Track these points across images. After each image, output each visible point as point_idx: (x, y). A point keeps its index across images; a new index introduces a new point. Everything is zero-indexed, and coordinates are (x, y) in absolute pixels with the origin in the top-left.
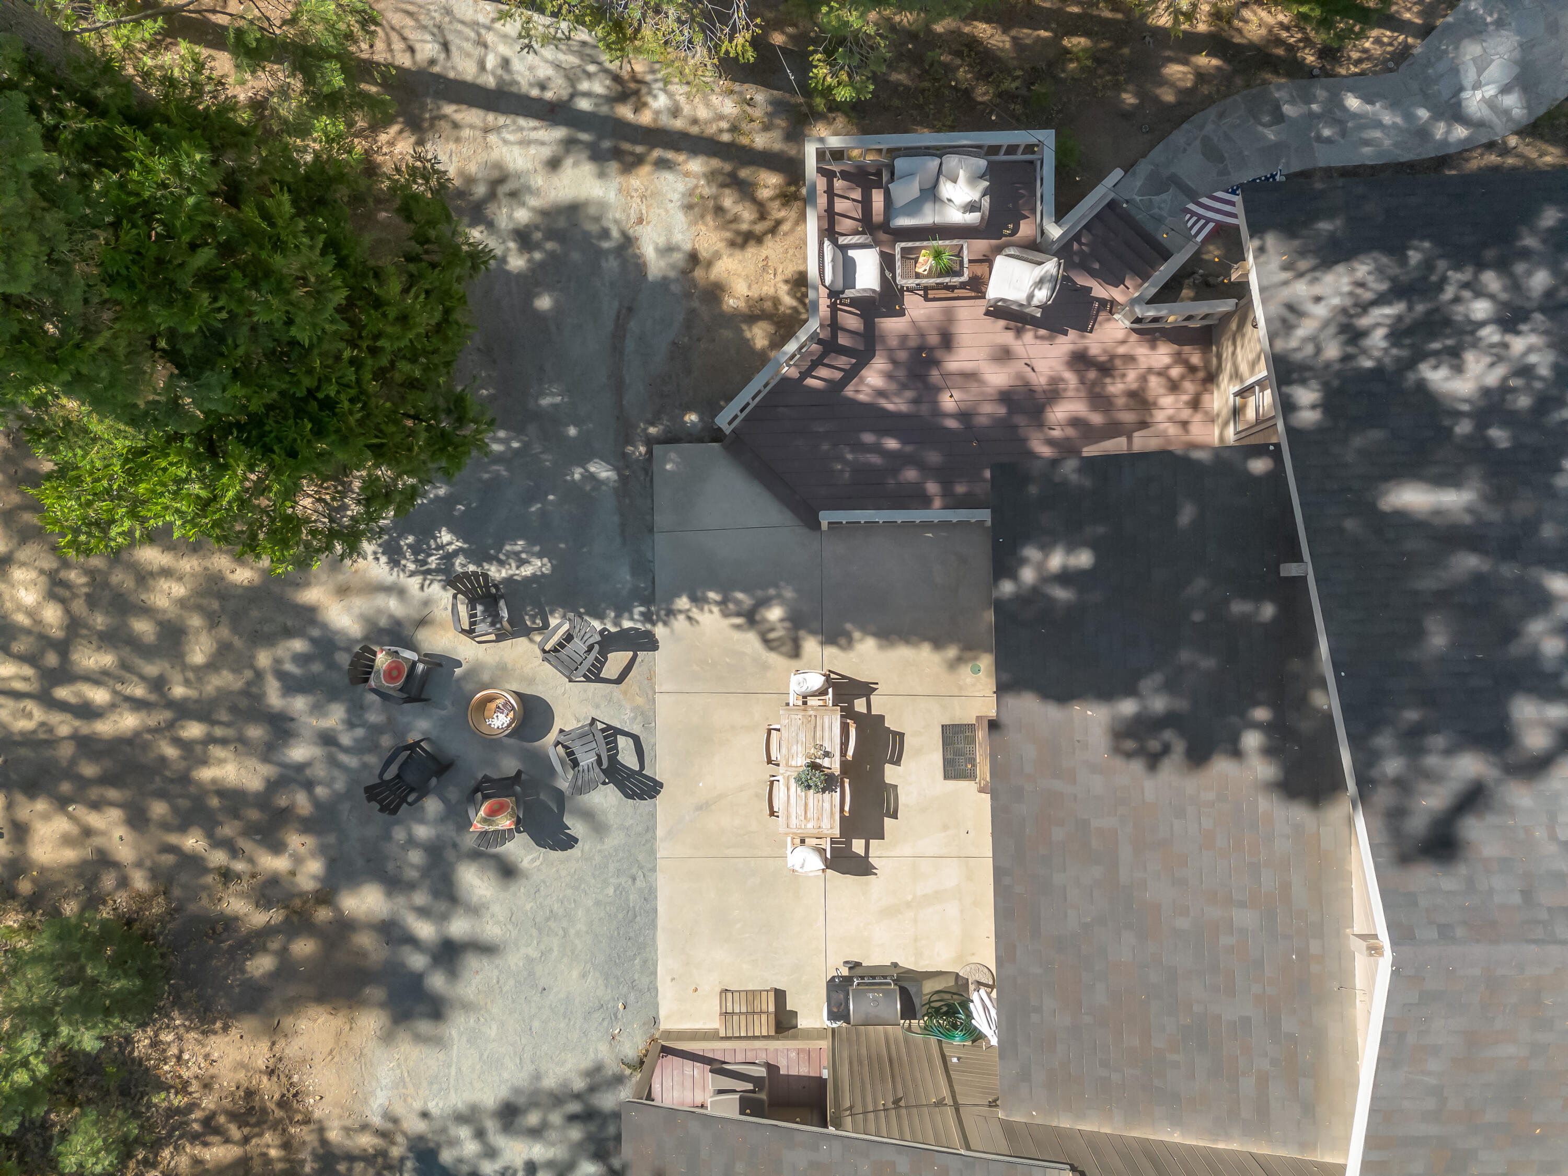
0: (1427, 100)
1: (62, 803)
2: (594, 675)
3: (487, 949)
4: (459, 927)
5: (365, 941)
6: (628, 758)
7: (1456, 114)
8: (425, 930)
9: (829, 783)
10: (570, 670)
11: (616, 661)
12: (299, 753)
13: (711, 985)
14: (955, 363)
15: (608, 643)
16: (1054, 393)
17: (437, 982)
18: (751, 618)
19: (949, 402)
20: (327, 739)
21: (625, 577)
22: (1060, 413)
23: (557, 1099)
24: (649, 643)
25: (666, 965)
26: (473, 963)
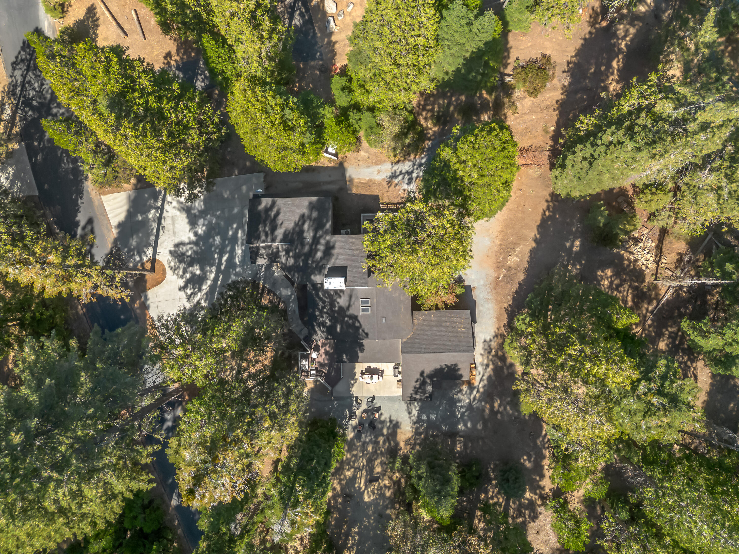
0: (289, 299)
1: (374, 468)
2: (360, 404)
3: (390, 417)
4: (388, 420)
5: (390, 431)
6: (370, 400)
7: (291, 296)
8: (388, 424)
9: (372, 377)
10: (360, 407)
11: (359, 401)
12: (367, 440)
13: (397, 389)
14: (322, 361)
15: (357, 402)
16: (325, 349)
17: (394, 422)
18: (353, 385)
19: (326, 362)
20: (366, 437)
21: (349, 400)
22: (328, 349)
23: (408, 407)
24: (356, 398)
25: (394, 395)
26: (392, 418)
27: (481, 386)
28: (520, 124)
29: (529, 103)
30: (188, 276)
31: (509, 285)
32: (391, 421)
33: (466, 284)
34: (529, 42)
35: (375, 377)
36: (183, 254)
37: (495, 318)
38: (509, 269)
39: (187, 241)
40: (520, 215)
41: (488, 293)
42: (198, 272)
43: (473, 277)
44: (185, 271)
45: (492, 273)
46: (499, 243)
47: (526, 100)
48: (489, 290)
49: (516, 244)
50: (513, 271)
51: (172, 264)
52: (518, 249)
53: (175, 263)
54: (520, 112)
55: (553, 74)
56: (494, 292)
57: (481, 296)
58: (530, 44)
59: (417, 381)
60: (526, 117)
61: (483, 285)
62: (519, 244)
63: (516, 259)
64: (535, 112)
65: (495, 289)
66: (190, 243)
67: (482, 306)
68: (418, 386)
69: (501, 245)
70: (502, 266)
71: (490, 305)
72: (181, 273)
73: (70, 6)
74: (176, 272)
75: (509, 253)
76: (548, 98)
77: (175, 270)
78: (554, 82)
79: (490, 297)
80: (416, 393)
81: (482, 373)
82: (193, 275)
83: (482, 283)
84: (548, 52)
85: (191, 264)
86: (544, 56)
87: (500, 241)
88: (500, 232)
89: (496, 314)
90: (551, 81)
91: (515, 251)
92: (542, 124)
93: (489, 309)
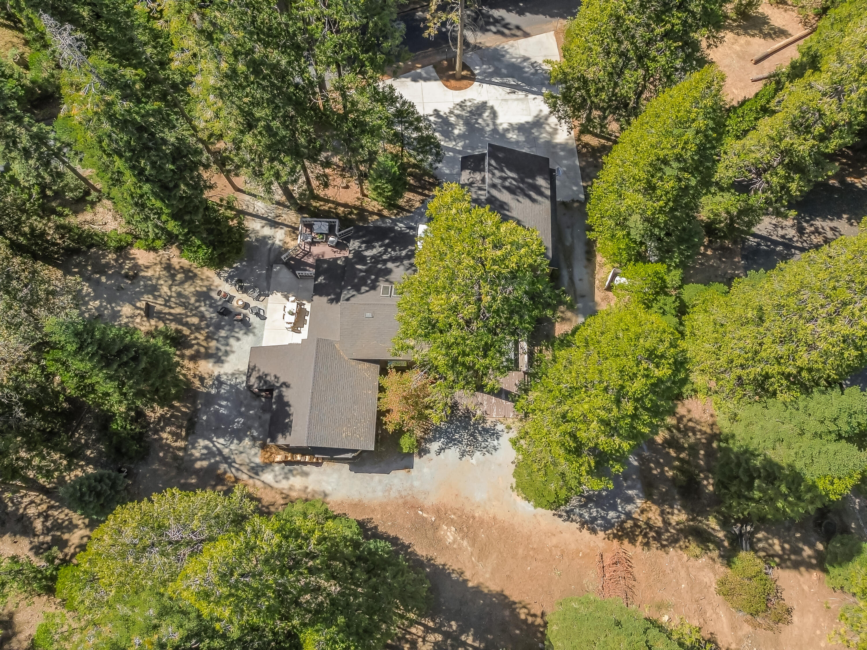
4: (229, 349)
6: (262, 313)
8: (222, 349)
11: (262, 298)
17: (224, 357)
27: (258, 483)
28: (671, 562)
29: (706, 580)
30: (452, 119)
31: (409, 525)
32: (227, 353)
33: (416, 459)
34: (810, 587)
35: (292, 319)
36: (480, 115)
37: (360, 501)
38: (436, 528)
39: (498, 121)
40: (520, 551)
41: (399, 492)
42: (456, 132)
43: (426, 470)
44: (458, 116)
45: (431, 501)
46: (477, 515)
47: (711, 575)
48: (404, 493)
49: (473, 541)
50: (430, 533)
51: (468, 104)
52: (465, 543)
53: (470, 106)
54: (689, 563)
55: (760, 625)
56: (400, 501)
57: (396, 481)
58: (806, 588)
59: (276, 377)
60: (683, 573)
61: (412, 486)
62: (473, 546)
63: (450, 539)
64: (692, 588)
65: (405, 503)
66: (494, 124)
67: (380, 481)
68: (268, 378)
69: (474, 517)
70: (439, 517)
71: (380, 494)
72: (456, 112)
73: (786, 11)
74: (458, 107)
75: (459, 530)
76: (717, 614)
77: (461, 106)
78: (746, 625)
79: (393, 494)
80: (260, 378)
81: (276, 485)
82: (453, 126)
83: (416, 484)
84: (795, 618)
85: (467, 123)
86: (789, 611)
87: (480, 518)
88: (494, 518)
89: (365, 501)
90: (747, 621)
91: (463, 539)
92: (673, 600)
93: (374, 491)
